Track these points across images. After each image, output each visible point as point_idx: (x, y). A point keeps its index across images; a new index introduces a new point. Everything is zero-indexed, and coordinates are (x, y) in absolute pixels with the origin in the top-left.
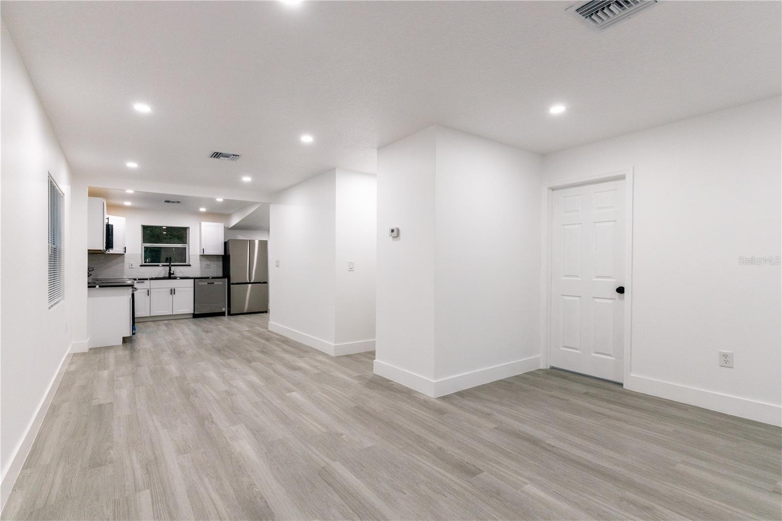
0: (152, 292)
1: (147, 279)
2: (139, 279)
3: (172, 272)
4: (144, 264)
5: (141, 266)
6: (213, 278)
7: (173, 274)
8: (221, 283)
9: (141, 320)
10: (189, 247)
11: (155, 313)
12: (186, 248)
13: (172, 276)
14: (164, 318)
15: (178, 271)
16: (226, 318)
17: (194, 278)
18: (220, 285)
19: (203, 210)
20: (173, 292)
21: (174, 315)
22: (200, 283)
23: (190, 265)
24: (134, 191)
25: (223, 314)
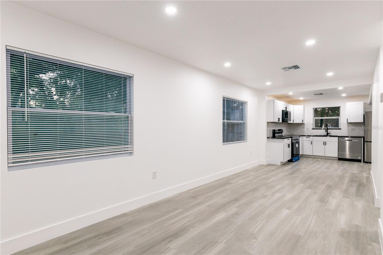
0: (314, 143)
1: (311, 136)
2: (307, 136)
3: (329, 133)
4: (314, 128)
5: (312, 129)
6: (351, 137)
7: (329, 134)
8: (358, 141)
9: (309, 157)
10: (340, 118)
11: (315, 154)
12: (338, 119)
13: (328, 135)
14: (319, 158)
15: (333, 132)
16: (362, 164)
17: (339, 137)
18: (357, 142)
19: (344, 95)
20: (325, 143)
21: (326, 156)
22: (342, 140)
23: (341, 129)
24: (293, 93)
25: (359, 161)
